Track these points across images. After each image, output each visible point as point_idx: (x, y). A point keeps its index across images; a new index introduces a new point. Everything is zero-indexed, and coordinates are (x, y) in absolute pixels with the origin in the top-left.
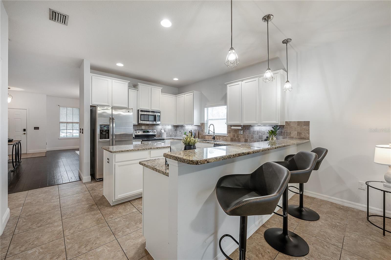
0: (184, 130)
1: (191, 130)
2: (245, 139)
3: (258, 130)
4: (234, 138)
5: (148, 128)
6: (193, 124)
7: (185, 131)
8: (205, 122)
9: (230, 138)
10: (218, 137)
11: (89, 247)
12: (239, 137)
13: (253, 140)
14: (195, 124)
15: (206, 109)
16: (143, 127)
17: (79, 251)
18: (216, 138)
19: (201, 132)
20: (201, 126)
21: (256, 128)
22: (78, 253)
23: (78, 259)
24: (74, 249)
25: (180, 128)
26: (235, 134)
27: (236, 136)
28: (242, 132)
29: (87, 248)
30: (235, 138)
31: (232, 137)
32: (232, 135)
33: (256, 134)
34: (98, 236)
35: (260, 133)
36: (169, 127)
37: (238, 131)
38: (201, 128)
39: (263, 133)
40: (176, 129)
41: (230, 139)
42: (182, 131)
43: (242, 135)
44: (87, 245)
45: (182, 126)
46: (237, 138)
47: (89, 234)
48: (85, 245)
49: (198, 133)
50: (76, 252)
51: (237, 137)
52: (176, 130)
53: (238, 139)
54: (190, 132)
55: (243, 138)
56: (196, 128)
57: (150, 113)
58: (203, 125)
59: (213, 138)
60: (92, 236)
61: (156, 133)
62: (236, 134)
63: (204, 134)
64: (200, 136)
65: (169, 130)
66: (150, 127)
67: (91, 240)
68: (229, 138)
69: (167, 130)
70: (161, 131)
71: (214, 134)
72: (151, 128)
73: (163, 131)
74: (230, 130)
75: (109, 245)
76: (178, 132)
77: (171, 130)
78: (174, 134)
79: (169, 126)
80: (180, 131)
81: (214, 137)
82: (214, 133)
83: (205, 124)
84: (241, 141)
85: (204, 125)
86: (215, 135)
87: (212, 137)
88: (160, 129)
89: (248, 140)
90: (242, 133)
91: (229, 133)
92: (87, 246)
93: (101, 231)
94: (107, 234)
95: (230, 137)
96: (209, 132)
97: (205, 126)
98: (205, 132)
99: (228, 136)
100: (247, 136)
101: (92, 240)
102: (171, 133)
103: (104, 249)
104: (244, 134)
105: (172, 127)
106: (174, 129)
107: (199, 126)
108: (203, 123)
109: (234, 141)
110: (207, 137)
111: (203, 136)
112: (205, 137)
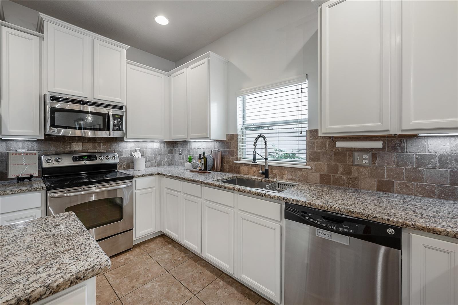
0: (188, 152)
1: (204, 153)
2: (379, 181)
4: (334, 177)
5: (95, 148)
6: (209, 138)
7: (191, 153)
8: (239, 132)
9: (318, 175)
10: (276, 171)
12: (355, 174)
13: (421, 186)
14: (213, 137)
15: (239, 100)
16: (77, 147)
18: (272, 173)
19: (227, 157)
20: (227, 143)
21: (439, 146)
25: (179, 146)
26: (337, 165)
27: (341, 169)
28: (366, 157)
30: (337, 176)
31: (325, 172)
32: (325, 167)
33: (434, 167)
36: (156, 146)
37: (348, 154)
38: (229, 147)
40: (172, 150)
41: (319, 179)
42: (185, 153)
43: (365, 166)
45: (184, 143)
46: (344, 177)
49: (222, 158)
51: (347, 174)
52: (171, 152)
53: (349, 179)
54: (202, 156)
55: (372, 176)
56: (216, 146)
57: (90, 109)
58: (233, 139)
59: (263, 173)
61: (116, 161)
62: (340, 165)
63: (235, 162)
64: (226, 166)
65: (154, 152)
66: (100, 146)
68: (315, 174)
69: (148, 152)
70: (131, 155)
72: (104, 147)
73: (137, 155)
74: (318, 153)
76: (176, 155)
77: (160, 151)
78: (166, 159)
79: (155, 143)
80: (180, 154)
81: (267, 171)
82: (266, 159)
83: (239, 137)
84: (362, 186)
85: (235, 139)
86: (269, 164)
87: (261, 171)
88: (131, 151)
89: (396, 187)
90: (365, 162)
91: (314, 160)
95: (317, 172)
97: (238, 141)
98: (239, 156)
99: (310, 167)
100: (390, 170)
102: (159, 159)
104: (374, 163)
105: (163, 145)
106: (167, 150)
107: (223, 141)
108: (233, 134)
109: (335, 183)
110: (244, 168)
111: (235, 166)
112: (239, 168)
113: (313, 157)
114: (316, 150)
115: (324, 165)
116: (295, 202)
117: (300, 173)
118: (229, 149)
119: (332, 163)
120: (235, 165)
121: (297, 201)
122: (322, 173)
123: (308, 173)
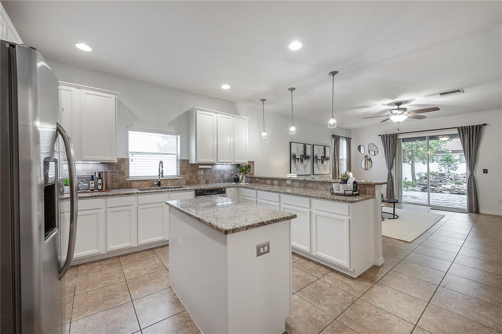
2: (206, 180)
3: (220, 168)
9: (185, 181)
11: (386, 316)
12: (199, 178)
17: (397, 322)
19: (117, 176)
21: (218, 167)
22: (401, 321)
23: (405, 317)
24: (400, 328)
26: (193, 175)
27: (194, 177)
28: (202, 171)
29: (389, 317)
30: (192, 180)
31: (188, 180)
32: (188, 177)
33: (217, 174)
34: (366, 315)
35: (222, 171)
37: (197, 170)
39: (224, 172)
41: (185, 183)
43: (202, 175)
44: (385, 319)
46: (195, 180)
47: (370, 327)
48: (387, 322)
50: (401, 325)
51: (196, 179)
53: (197, 181)
56: (100, 168)
58: (124, 162)
59: (157, 184)
60: (370, 322)
63: (127, 180)
64: (115, 184)
67: (376, 320)
71: (159, 178)
74: (185, 170)
75: (371, 300)
81: (160, 182)
84: (201, 183)
89: (210, 181)
90: (202, 173)
91: (183, 174)
92: (387, 318)
93: (357, 317)
94: (357, 309)
95: (185, 180)
96: (162, 175)
97: (129, 164)
98: (131, 176)
99: (181, 178)
100: (208, 176)
101: (375, 318)
103: (378, 303)
104: (204, 174)
107: (111, 163)
108: (124, 159)
109: (192, 183)
110: (135, 183)
111: (125, 184)
112: (131, 184)
113: (183, 173)
114: (184, 169)
115: (187, 176)
116: (200, 189)
117: (176, 181)
118: (119, 170)
119: (191, 175)
120: (126, 182)
121: (201, 188)
122: (187, 180)
123: (180, 181)
